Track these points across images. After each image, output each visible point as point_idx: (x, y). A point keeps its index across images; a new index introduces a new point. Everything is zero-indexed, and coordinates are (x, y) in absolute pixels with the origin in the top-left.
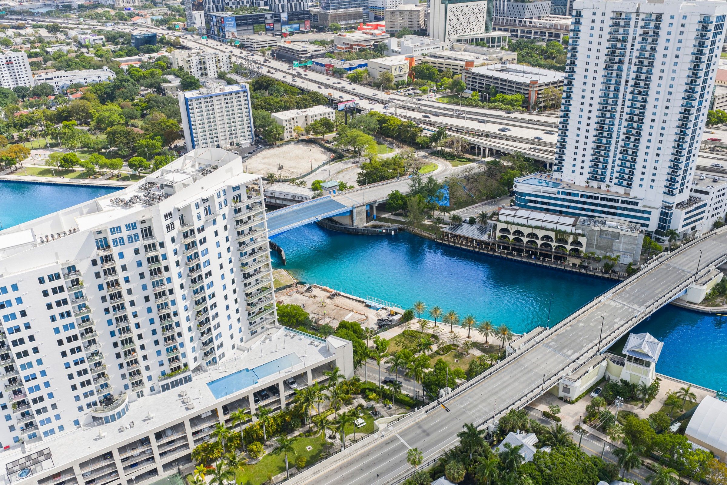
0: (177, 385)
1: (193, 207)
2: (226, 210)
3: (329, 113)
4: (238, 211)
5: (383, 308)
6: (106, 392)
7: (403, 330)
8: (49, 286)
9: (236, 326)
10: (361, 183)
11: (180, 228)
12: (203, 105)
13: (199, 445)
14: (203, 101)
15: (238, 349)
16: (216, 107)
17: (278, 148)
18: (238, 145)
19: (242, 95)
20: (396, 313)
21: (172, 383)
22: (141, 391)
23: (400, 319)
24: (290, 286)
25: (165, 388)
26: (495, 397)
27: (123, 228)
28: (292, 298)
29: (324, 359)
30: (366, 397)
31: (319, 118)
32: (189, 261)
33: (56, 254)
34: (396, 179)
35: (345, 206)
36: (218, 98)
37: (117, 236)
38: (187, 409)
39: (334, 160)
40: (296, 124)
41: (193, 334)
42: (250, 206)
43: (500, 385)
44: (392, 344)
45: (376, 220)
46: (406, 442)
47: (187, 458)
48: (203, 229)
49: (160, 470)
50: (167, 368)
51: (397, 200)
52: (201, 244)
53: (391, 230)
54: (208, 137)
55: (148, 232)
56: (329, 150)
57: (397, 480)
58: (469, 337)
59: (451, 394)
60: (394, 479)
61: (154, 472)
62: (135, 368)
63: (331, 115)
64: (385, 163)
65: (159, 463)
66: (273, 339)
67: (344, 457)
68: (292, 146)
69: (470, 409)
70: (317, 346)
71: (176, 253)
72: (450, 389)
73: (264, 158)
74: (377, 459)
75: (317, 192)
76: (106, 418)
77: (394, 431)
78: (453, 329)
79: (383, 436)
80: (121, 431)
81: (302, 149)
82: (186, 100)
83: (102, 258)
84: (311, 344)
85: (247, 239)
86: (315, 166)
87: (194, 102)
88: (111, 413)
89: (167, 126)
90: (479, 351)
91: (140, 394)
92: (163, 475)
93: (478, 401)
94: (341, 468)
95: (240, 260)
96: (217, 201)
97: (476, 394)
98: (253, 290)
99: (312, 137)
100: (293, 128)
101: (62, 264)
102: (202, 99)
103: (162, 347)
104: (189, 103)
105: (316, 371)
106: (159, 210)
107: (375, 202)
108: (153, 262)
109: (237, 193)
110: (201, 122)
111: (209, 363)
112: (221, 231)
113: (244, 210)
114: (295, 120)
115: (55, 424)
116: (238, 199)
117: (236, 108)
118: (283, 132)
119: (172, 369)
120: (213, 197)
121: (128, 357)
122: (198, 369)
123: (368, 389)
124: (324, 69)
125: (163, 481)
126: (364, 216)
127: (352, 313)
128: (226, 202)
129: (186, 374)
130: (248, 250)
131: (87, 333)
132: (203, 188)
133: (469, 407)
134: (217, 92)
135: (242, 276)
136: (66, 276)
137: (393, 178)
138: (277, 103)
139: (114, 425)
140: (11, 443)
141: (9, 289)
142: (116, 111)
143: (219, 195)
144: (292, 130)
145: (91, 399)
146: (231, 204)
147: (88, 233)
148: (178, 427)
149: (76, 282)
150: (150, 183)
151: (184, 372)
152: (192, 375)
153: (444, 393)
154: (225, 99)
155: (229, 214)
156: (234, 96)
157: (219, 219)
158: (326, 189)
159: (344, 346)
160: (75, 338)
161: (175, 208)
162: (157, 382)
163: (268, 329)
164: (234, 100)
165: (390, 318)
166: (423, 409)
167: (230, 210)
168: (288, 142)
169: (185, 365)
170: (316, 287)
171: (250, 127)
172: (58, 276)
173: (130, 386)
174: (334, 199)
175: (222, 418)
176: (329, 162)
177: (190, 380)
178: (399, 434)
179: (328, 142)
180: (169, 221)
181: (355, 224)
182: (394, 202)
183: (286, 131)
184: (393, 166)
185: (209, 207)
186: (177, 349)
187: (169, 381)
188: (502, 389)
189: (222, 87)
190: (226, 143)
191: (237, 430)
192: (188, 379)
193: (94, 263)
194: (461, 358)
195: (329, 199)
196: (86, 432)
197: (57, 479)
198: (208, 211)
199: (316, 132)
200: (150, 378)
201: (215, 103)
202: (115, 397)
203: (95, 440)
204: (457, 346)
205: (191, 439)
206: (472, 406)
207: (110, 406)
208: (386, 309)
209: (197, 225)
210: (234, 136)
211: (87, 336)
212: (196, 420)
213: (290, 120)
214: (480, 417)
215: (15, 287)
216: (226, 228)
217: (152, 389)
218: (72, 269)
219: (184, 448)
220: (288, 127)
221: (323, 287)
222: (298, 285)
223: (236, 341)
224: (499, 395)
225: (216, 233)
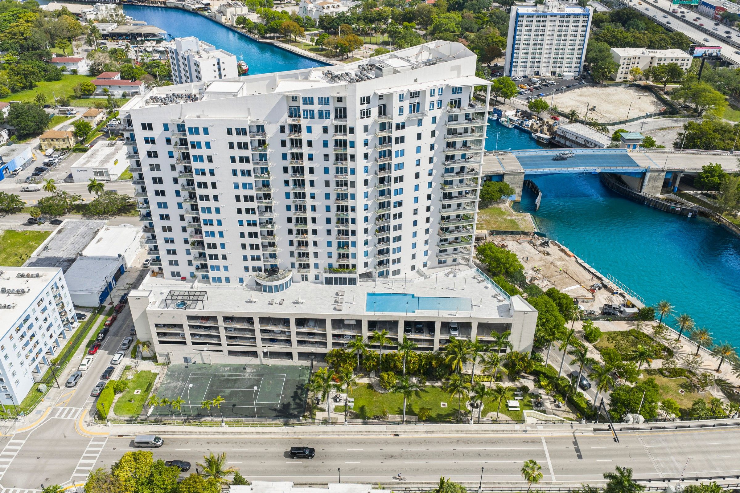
0: (341, 284)
1: (396, 98)
2: (438, 113)
3: (683, 60)
4: (454, 118)
5: (621, 294)
6: (272, 262)
7: (632, 328)
8: (236, 139)
9: (421, 248)
10: (677, 146)
11: (377, 118)
12: (534, 24)
13: (337, 349)
14: (535, 19)
15: (418, 272)
16: (548, 28)
17: (603, 89)
18: (560, 75)
19: (582, 19)
20: (633, 306)
21: (336, 279)
22: (306, 275)
23: (634, 314)
24: (525, 234)
25: (328, 281)
26: (701, 457)
27: (316, 101)
28: (520, 246)
29: (498, 317)
30: (537, 382)
31: (666, 63)
32: (380, 157)
33: (249, 109)
34: (728, 152)
35: (638, 165)
36: (553, 18)
37: (308, 107)
38: (335, 309)
39: (662, 114)
40: (636, 65)
41: (369, 237)
42: (471, 117)
43: (719, 445)
44: (605, 337)
45: (676, 194)
46: (549, 451)
47: (322, 357)
48: (403, 127)
49: (295, 356)
50: (335, 261)
51: (713, 176)
52: (397, 142)
53: (689, 211)
54: (529, 60)
55: (341, 113)
56: (664, 102)
57: (511, 486)
58: (718, 370)
59: (642, 425)
60: (508, 483)
61: (289, 355)
62: (303, 249)
63: (685, 62)
64: (722, 128)
65: (295, 349)
66: (457, 276)
67: (468, 431)
68: (620, 89)
69: (656, 455)
70: (499, 301)
71: (366, 144)
72: (642, 418)
73: (581, 95)
74: (503, 452)
75: (615, 143)
76: (264, 286)
77: (542, 432)
78: (700, 352)
79: (526, 431)
80: (270, 303)
81: (631, 94)
82: (518, 15)
83: (291, 126)
84: (494, 297)
85: (457, 153)
86: (632, 115)
87: (525, 19)
88: (268, 284)
89: (494, 42)
90: (721, 393)
91: (305, 278)
92: (296, 362)
93: (674, 451)
94: (458, 441)
95: (443, 176)
96: (428, 99)
97: (677, 441)
98: (453, 214)
99: (651, 84)
100: (630, 69)
101: (252, 122)
102: (535, 17)
103: (333, 238)
104: (520, 19)
105: (484, 327)
106: (355, 91)
107: (682, 171)
108: (341, 146)
109: (457, 96)
110: (526, 42)
111: (381, 274)
112: (426, 135)
113: (461, 119)
114: (637, 60)
115: (222, 274)
116: (456, 104)
117: (570, 33)
118: (616, 71)
119: (340, 265)
120: (425, 92)
121: (299, 237)
122: (367, 275)
123: (544, 374)
124: (712, 11)
125: (295, 368)
126: (660, 184)
127: (578, 286)
128: (440, 103)
129: (352, 276)
130: (457, 166)
131: (265, 199)
132: (416, 80)
133: (655, 451)
134: (555, 11)
135: (442, 195)
136: (253, 135)
137: (725, 149)
138: (626, 38)
139: (268, 296)
140: (188, 276)
141: (201, 131)
142: (455, 19)
143: (433, 92)
144: (629, 71)
145: (257, 264)
146: (445, 107)
147: (281, 97)
148: (320, 322)
149: (262, 143)
150: (371, 65)
151: (350, 272)
152: (358, 280)
153: (632, 419)
154: (560, 21)
155: (441, 118)
156: (572, 19)
157: (427, 121)
158: (625, 140)
159: (526, 313)
160: (252, 199)
161: (375, 94)
162: (322, 272)
163: (460, 264)
164: (571, 24)
165: (622, 309)
166: (593, 425)
167: (443, 114)
168: (618, 84)
169: (354, 266)
170: (555, 244)
171: (580, 58)
172: (244, 132)
173: (297, 266)
174: (630, 154)
175: (366, 333)
176: (655, 115)
177: (355, 283)
178: (546, 438)
179: (667, 93)
180: (365, 107)
181: (643, 191)
182: (707, 177)
183: (620, 70)
184: (731, 135)
185: (418, 104)
186: (348, 246)
187: (334, 276)
188: (719, 452)
189: (562, 6)
190: (547, 71)
191: (377, 352)
192: (353, 282)
193: (282, 129)
194: (690, 391)
195: (623, 153)
196: (245, 292)
197: (204, 322)
198: (415, 108)
199: (657, 78)
200: (316, 266)
201: (548, 23)
202: (281, 271)
203: (247, 302)
204: (694, 374)
205: (330, 340)
206: (661, 451)
207: (271, 277)
208: (624, 297)
209: (397, 119)
210: (558, 65)
211: (264, 201)
212: (338, 323)
213: (629, 59)
214: (663, 470)
215: (206, 131)
216: (433, 134)
217: (317, 277)
218: (261, 129)
219: (322, 346)
220: (625, 66)
221: (562, 247)
222: (536, 236)
223: (419, 263)
224: (710, 457)
225: (419, 136)
